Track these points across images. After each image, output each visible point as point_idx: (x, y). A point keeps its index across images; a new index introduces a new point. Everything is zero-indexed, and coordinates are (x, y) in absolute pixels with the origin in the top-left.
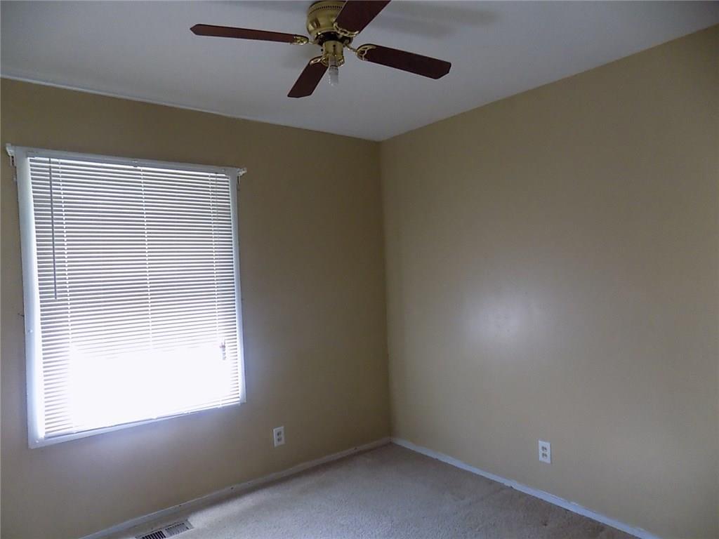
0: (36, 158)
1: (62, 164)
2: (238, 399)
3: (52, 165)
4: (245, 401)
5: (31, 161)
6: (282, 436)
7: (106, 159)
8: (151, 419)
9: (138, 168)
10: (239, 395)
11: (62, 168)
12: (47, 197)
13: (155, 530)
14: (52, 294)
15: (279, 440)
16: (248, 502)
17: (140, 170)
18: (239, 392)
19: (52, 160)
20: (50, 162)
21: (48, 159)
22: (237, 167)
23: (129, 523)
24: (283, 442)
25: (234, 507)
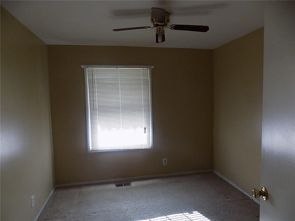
0: (89, 68)
1: (96, 69)
2: (150, 147)
3: (93, 70)
4: (153, 148)
5: (88, 69)
6: (166, 162)
7: (108, 66)
8: (121, 150)
9: (118, 68)
10: (150, 146)
11: (96, 70)
12: (91, 80)
13: (121, 183)
14: (93, 109)
15: (165, 163)
16: (151, 182)
17: (118, 69)
18: (150, 144)
19: (93, 68)
20: (92, 69)
21: (92, 68)
22: (152, 65)
23: (114, 180)
24: (166, 164)
25: (145, 182)
